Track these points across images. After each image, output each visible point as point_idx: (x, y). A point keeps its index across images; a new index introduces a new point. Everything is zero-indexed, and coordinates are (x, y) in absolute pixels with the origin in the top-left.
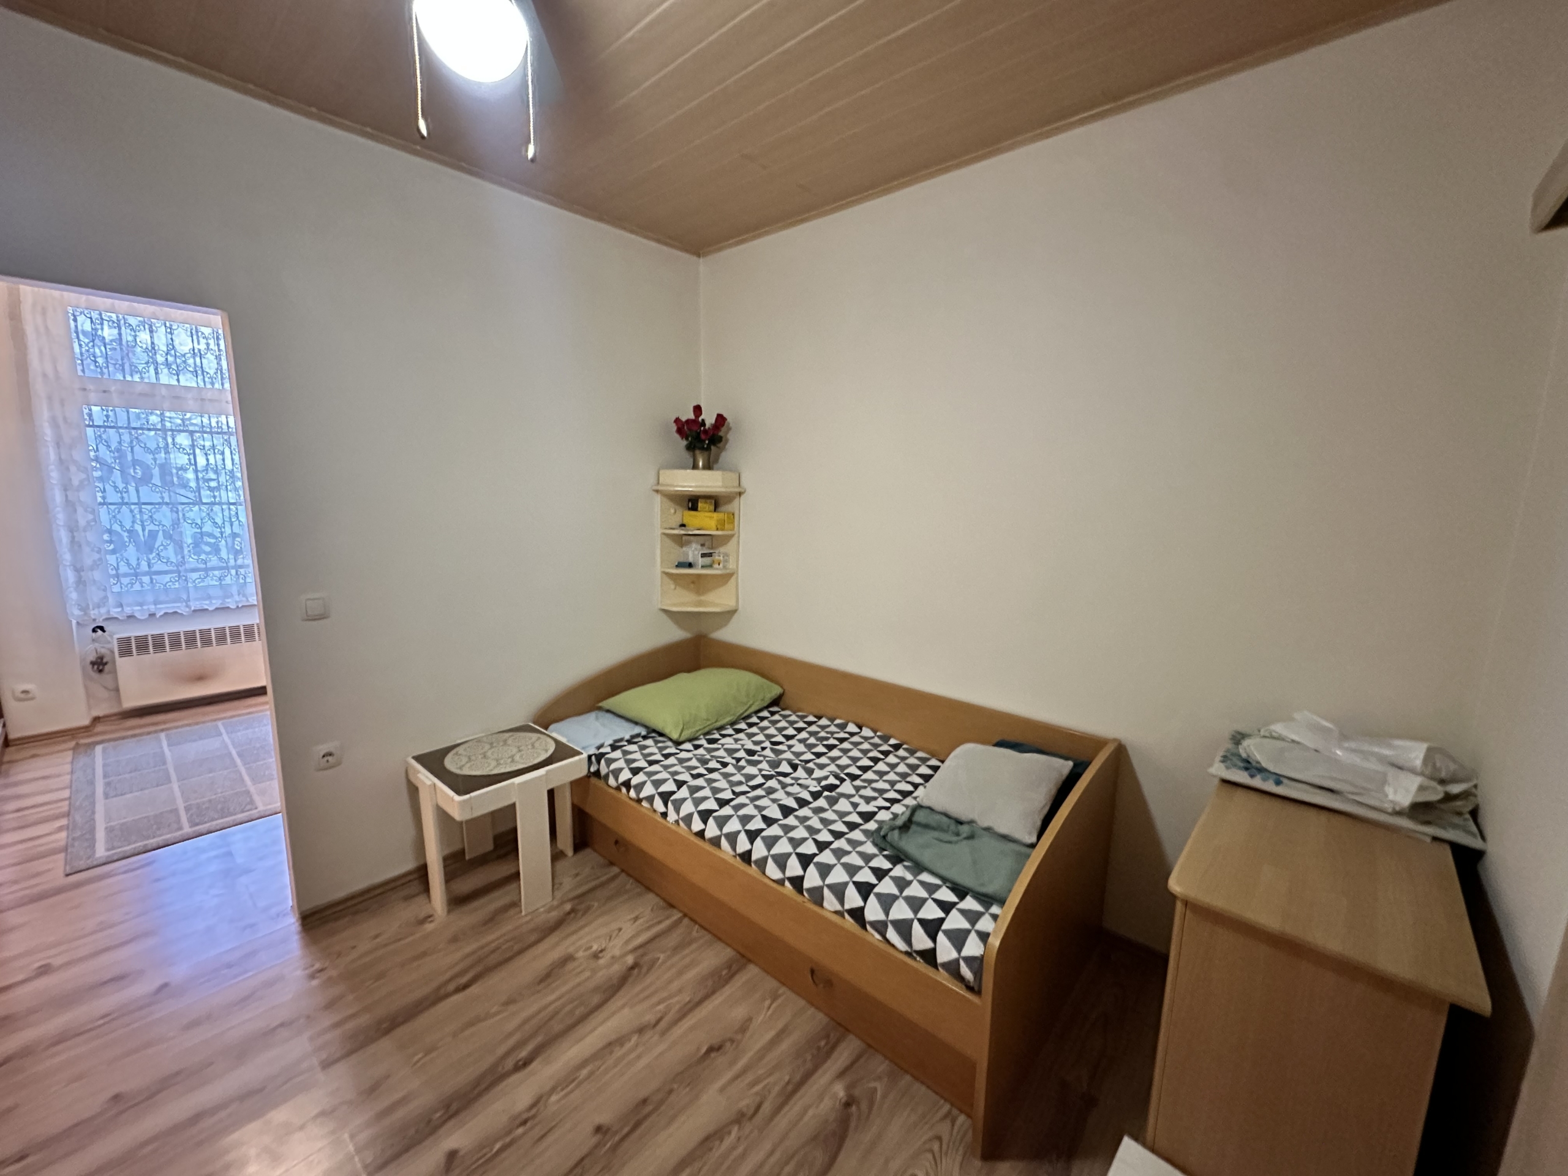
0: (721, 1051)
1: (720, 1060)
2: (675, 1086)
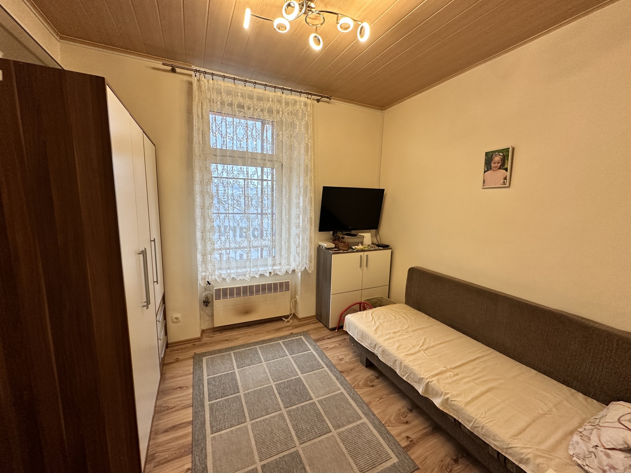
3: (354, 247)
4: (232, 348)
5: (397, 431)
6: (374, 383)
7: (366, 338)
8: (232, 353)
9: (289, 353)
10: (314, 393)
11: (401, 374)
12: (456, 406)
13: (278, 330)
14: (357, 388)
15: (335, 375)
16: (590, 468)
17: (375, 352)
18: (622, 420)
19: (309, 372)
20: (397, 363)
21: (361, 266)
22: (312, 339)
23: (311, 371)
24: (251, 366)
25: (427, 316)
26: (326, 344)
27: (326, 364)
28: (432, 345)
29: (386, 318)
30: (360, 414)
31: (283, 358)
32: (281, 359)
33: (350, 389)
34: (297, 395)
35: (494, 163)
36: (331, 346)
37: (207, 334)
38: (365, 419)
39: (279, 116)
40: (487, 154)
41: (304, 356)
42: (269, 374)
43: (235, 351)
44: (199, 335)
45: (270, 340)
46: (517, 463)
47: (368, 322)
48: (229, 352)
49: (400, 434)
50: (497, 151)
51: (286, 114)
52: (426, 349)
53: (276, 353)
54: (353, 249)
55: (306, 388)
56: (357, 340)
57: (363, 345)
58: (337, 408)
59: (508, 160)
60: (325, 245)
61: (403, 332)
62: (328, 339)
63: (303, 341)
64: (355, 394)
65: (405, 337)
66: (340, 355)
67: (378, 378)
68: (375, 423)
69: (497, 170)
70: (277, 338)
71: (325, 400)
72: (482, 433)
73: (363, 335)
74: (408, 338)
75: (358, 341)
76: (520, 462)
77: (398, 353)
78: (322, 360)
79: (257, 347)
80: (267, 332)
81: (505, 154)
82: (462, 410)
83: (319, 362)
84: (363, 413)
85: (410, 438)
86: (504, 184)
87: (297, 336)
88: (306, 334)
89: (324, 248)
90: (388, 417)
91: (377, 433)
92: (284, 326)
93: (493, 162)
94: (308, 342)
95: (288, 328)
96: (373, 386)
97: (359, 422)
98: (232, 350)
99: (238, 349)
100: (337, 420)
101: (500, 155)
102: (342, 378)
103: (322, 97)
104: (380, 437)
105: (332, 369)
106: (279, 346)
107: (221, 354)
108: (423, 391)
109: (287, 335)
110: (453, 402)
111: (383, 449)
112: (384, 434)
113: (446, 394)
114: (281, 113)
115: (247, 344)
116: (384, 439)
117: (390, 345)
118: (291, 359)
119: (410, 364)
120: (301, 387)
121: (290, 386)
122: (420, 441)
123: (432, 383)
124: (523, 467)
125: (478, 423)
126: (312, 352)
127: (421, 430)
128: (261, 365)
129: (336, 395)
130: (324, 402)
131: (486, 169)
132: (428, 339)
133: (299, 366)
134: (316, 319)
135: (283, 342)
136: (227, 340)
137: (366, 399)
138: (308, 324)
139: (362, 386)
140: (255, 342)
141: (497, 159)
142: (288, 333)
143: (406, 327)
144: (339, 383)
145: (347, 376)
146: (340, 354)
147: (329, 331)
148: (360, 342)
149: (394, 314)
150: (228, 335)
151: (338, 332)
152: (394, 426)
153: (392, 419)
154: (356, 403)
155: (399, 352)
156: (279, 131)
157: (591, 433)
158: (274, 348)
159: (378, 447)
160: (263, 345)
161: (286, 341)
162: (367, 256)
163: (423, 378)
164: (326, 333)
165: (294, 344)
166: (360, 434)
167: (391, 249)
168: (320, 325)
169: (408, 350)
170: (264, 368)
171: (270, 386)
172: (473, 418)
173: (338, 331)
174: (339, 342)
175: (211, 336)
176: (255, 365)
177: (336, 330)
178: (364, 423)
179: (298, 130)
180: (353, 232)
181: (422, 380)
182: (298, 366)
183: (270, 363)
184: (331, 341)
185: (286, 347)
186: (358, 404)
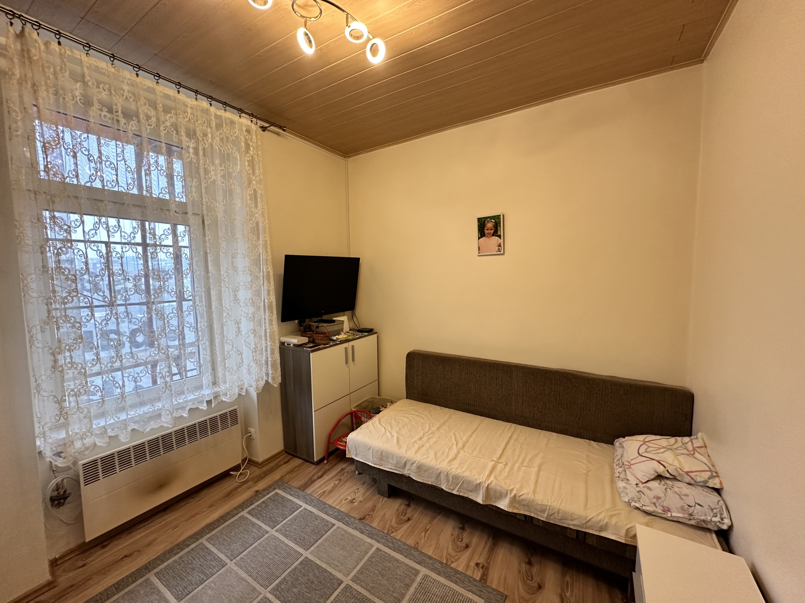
3: (335, 338)
4: (147, 568)
5: (464, 564)
6: (408, 515)
7: (387, 458)
8: (152, 577)
9: (269, 526)
10: (340, 571)
11: (449, 489)
12: (526, 500)
13: (229, 495)
14: (393, 532)
15: (355, 528)
16: (646, 507)
17: (406, 472)
18: (642, 453)
19: (317, 541)
20: (442, 476)
21: (347, 362)
22: (295, 488)
23: (320, 539)
24: (207, 582)
25: (438, 407)
26: (320, 486)
27: (336, 518)
28: (465, 439)
29: (398, 423)
30: (414, 567)
31: (262, 539)
32: (259, 542)
33: (384, 537)
34: (316, 590)
35: (488, 230)
36: (329, 487)
37: (67, 565)
38: (424, 571)
39: (207, 140)
40: (479, 219)
41: (295, 520)
42: (250, 580)
43: (156, 571)
44: (48, 577)
45: (223, 519)
46: (597, 533)
47: (382, 436)
48: (143, 579)
49: (468, 566)
50: (489, 217)
51: (218, 139)
52: (463, 447)
53: (246, 537)
54: (333, 340)
55: (325, 570)
56: (372, 465)
57: (385, 469)
58: (383, 576)
59: (500, 228)
60: (295, 340)
61: (428, 435)
62: (319, 478)
63: (283, 497)
64: (395, 541)
65: (434, 439)
66: (348, 495)
67: (408, 505)
68: (437, 568)
69: (491, 237)
70: (235, 509)
71: (361, 572)
72: (559, 518)
73: (383, 455)
74: (438, 441)
75: (375, 466)
76: (600, 531)
77: (440, 463)
78: (326, 513)
79: (203, 540)
80: (210, 507)
81: (496, 220)
82: (533, 502)
83: (324, 519)
84: (417, 563)
85: (480, 564)
86: (499, 251)
87: (268, 494)
88: (281, 483)
89: (292, 345)
90: (445, 551)
91: (444, 579)
92: (236, 484)
93: (486, 228)
94: (291, 495)
95: (245, 486)
96: (409, 519)
97: (419, 579)
98: (149, 571)
99: (163, 562)
100: (391, 593)
101: (492, 221)
102: (367, 528)
103: (272, 124)
104: (451, 583)
105: (347, 522)
106: (245, 522)
107: (126, 590)
108: (484, 499)
109: (250, 498)
110: (521, 498)
111: (463, 597)
112: (454, 576)
113: (512, 491)
114: (210, 135)
115: (178, 545)
116: (456, 583)
117: (425, 457)
118: (277, 534)
119: (459, 472)
120: (316, 572)
121: (297, 580)
122: (490, 560)
123: (492, 486)
124: (603, 534)
125: (552, 510)
126: (305, 509)
127: (484, 548)
128: (227, 570)
129: (372, 557)
130: (362, 577)
131: (480, 236)
132: (457, 433)
133: (295, 539)
134: (286, 455)
135: (249, 513)
136: (126, 556)
137: (411, 542)
138: (278, 466)
139: (396, 526)
140: (194, 535)
141: (490, 225)
142: (248, 494)
143: (428, 428)
144: (366, 537)
145: (372, 521)
146: (347, 493)
147: (314, 466)
148: (378, 467)
149: (404, 415)
150: (125, 545)
151: (328, 464)
152: (458, 559)
153: (450, 550)
154: (402, 554)
155: (439, 461)
156: (208, 165)
157: (626, 474)
158: (237, 528)
159: (456, 599)
160: (213, 532)
161: (253, 509)
162: (353, 347)
163: (480, 483)
164: (311, 472)
165: (270, 508)
166: (428, 594)
167: (376, 333)
168: (298, 461)
169: (448, 455)
170: (236, 573)
171: (261, 600)
172: (546, 506)
173: (327, 462)
174: (338, 477)
175: (80, 563)
176: (214, 577)
177: (325, 462)
178: (426, 576)
179: (239, 167)
180: (325, 317)
181: (479, 485)
182: (295, 541)
183: (241, 558)
184: (325, 480)
185: (258, 519)
186: (406, 554)
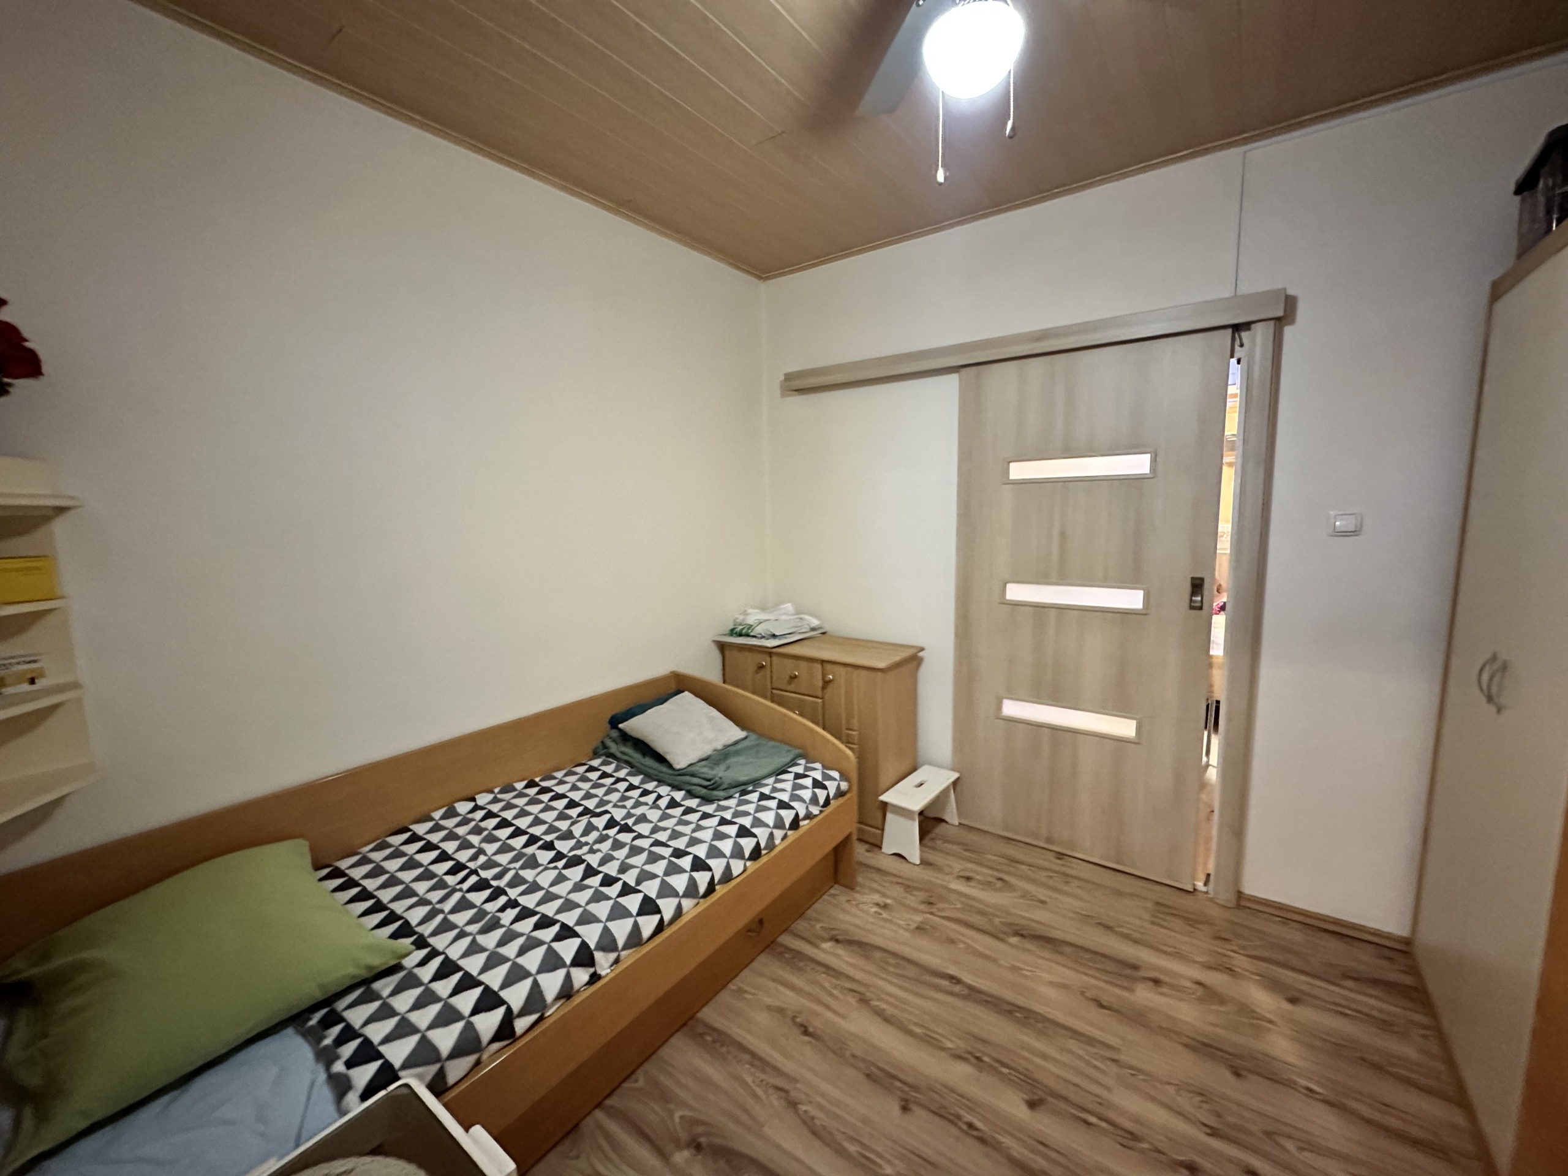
0: (805, 1024)
1: (815, 1024)
2: (848, 1053)
